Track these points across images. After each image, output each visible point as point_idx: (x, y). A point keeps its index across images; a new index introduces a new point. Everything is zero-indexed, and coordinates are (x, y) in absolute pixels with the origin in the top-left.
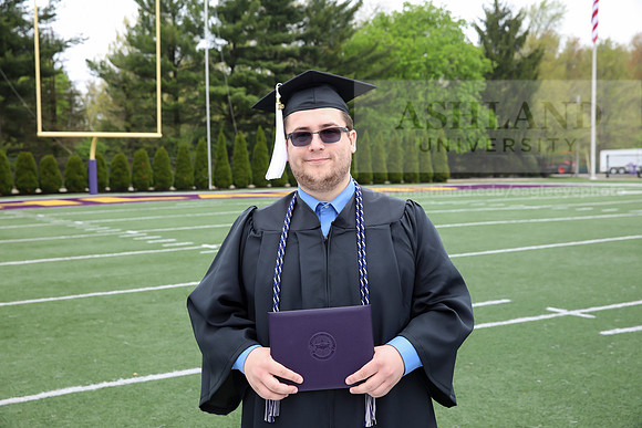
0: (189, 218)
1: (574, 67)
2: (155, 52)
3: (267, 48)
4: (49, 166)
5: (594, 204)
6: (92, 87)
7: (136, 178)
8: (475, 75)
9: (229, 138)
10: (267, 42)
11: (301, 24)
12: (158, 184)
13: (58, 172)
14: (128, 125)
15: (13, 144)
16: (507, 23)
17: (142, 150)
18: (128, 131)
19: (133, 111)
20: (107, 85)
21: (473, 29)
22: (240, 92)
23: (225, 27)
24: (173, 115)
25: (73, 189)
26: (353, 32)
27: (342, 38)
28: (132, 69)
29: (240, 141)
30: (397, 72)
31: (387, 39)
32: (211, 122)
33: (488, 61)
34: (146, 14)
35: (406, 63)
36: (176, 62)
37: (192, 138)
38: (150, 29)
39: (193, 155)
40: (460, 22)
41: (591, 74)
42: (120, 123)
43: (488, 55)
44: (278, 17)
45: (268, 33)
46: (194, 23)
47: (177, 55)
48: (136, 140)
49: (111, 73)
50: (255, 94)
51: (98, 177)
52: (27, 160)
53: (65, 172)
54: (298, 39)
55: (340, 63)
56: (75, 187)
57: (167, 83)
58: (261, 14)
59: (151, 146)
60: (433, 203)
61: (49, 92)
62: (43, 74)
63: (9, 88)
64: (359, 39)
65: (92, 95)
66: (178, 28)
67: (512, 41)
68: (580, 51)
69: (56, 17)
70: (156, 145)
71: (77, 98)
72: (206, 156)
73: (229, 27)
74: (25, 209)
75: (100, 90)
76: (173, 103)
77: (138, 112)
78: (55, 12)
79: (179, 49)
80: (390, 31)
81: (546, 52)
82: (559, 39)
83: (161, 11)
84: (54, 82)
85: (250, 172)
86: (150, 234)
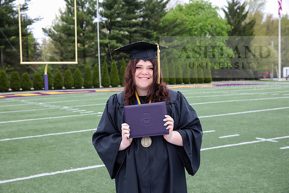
0: (91, 101)
1: (270, 28)
2: (74, 24)
3: (126, 21)
4: (26, 78)
5: (279, 92)
6: (44, 41)
7: (66, 83)
8: (223, 32)
9: (109, 64)
10: (126, 19)
11: (142, 10)
12: (76, 86)
13: (30, 81)
14: (62, 58)
15: (9, 68)
16: (239, 8)
17: (69, 70)
18: (62, 61)
19: (64, 52)
20: (51, 40)
21: (222, 11)
22: (114, 42)
23: (106, 12)
24: (83, 53)
25: (37, 88)
26: (166, 13)
27: (161, 16)
28: (64, 32)
29: (114, 65)
30: (187, 32)
31: (182, 16)
32: (100, 56)
33: (229, 26)
34: (70, 6)
35: (191, 27)
36: (84, 29)
37: (92, 64)
38: (71, 14)
39: (92, 72)
40: (216, 8)
41: (278, 31)
42: (58, 57)
43: (229, 23)
44: (131, 7)
45: (126, 15)
46: (92, 10)
47: (84, 25)
48: (66, 65)
49: (54, 34)
50: (121, 43)
51: (49, 83)
52: (16, 75)
53: (33, 81)
54: (140, 17)
55: (160, 28)
56: (38, 87)
57: (79, 39)
58: (123, 5)
59: (73, 68)
60: (204, 92)
61: (25, 43)
62: (22, 35)
63: (7, 42)
64: (169, 16)
65: (45, 45)
66: (85, 13)
67: (241, 16)
68: (273, 20)
69: (28, 9)
70: (75, 68)
71: (38, 46)
72: (98, 72)
73: (108, 12)
74: (15, 98)
75: (48, 42)
76: (82, 48)
77: (66, 52)
78: (28, 6)
79: (85, 22)
80: (183, 13)
81: (257, 21)
82: (263, 15)
83: (77, 5)
84: (27, 39)
85: (119, 79)
86: (74, 108)
